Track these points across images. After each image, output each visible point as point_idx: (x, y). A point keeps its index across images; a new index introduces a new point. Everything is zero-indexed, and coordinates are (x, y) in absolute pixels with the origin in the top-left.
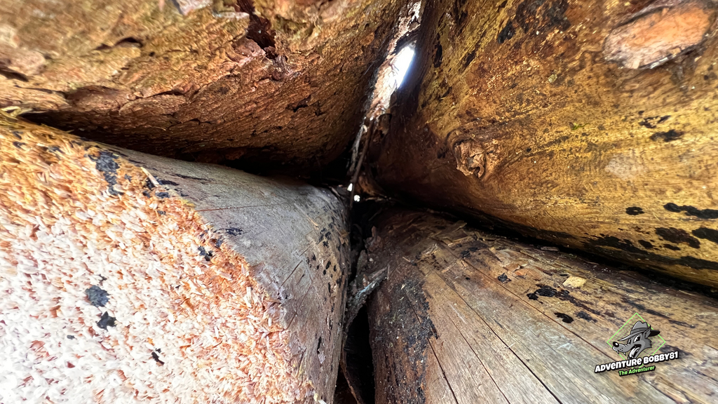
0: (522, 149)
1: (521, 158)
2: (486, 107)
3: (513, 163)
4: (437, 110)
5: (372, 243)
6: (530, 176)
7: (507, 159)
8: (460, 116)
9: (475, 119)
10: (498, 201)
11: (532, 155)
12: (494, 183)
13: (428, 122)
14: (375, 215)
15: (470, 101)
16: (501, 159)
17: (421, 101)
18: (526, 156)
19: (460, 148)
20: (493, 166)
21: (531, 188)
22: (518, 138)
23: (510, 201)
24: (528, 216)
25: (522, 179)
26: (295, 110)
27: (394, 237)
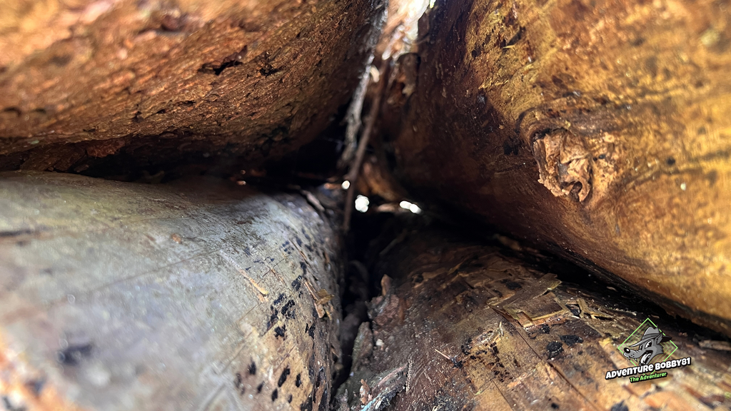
0: (659, 159)
1: (658, 174)
2: (588, 74)
3: (642, 182)
4: (500, 66)
5: (381, 308)
6: (675, 211)
7: (633, 174)
8: (541, 84)
9: (570, 94)
10: (617, 250)
11: (677, 172)
12: (608, 216)
13: (483, 86)
14: (393, 243)
15: (559, 61)
16: (621, 171)
17: (471, 44)
18: (665, 173)
19: (543, 144)
20: (606, 184)
21: (677, 235)
22: (651, 137)
23: (638, 254)
24: (673, 285)
25: (659, 214)
26: (218, 71)
27: (423, 297)
